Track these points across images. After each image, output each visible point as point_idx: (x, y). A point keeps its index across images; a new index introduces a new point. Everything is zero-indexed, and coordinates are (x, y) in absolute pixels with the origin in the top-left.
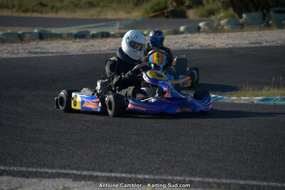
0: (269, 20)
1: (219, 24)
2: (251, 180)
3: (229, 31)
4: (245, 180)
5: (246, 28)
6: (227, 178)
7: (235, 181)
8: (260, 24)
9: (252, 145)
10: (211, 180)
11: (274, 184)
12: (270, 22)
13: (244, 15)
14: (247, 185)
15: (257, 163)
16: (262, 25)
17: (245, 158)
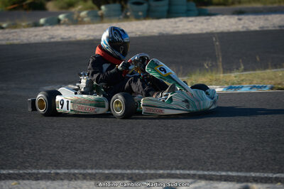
0: (127, 12)
1: (79, 17)
2: (116, 169)
3: (89, 23)
4: (110, 169)
5: (105, 20)
6: (92, 168)
7: (101, 171)
8: (119, 15)
9: (115, 135)
10: (76, 171)
11: (137, 171)
12: (128, 14)
13: (103, 7)
14: (111, 173)
15: (121, 152)
16: (121, 17)
17: (110, 147)
